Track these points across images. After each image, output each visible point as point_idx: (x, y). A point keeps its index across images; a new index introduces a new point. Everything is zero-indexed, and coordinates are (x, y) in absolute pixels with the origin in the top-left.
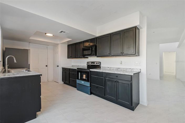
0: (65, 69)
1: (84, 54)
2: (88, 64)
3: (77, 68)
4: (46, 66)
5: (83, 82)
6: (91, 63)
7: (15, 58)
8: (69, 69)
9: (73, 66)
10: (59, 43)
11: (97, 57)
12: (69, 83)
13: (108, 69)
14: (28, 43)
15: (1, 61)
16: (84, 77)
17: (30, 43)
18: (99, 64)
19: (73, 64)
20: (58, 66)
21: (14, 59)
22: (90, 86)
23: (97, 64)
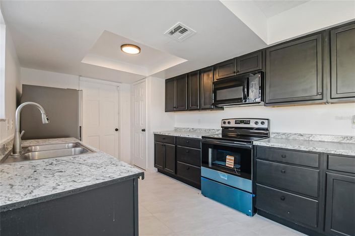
0: (164, 139)
1: (218, 99)
2: (227, 125)
3: (202, 137)
4: (117, 130)
5: (223, 177)
6: (235, 123)
7: (45, 109)
8: (176, 137)
9: (176, 130)
10: (147, 75)
11: (266, 104)
12: (176, 173)
13: (302, 138)
14: (78, 77)
15: (2, 120)
16: (230, 161)
17: (80, 76)
18: (265, 126)
19: (177, 125)
20: (144, 130)
21: (42, 112)
22: (254, 192)
23: (260, 126)
